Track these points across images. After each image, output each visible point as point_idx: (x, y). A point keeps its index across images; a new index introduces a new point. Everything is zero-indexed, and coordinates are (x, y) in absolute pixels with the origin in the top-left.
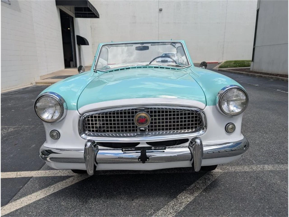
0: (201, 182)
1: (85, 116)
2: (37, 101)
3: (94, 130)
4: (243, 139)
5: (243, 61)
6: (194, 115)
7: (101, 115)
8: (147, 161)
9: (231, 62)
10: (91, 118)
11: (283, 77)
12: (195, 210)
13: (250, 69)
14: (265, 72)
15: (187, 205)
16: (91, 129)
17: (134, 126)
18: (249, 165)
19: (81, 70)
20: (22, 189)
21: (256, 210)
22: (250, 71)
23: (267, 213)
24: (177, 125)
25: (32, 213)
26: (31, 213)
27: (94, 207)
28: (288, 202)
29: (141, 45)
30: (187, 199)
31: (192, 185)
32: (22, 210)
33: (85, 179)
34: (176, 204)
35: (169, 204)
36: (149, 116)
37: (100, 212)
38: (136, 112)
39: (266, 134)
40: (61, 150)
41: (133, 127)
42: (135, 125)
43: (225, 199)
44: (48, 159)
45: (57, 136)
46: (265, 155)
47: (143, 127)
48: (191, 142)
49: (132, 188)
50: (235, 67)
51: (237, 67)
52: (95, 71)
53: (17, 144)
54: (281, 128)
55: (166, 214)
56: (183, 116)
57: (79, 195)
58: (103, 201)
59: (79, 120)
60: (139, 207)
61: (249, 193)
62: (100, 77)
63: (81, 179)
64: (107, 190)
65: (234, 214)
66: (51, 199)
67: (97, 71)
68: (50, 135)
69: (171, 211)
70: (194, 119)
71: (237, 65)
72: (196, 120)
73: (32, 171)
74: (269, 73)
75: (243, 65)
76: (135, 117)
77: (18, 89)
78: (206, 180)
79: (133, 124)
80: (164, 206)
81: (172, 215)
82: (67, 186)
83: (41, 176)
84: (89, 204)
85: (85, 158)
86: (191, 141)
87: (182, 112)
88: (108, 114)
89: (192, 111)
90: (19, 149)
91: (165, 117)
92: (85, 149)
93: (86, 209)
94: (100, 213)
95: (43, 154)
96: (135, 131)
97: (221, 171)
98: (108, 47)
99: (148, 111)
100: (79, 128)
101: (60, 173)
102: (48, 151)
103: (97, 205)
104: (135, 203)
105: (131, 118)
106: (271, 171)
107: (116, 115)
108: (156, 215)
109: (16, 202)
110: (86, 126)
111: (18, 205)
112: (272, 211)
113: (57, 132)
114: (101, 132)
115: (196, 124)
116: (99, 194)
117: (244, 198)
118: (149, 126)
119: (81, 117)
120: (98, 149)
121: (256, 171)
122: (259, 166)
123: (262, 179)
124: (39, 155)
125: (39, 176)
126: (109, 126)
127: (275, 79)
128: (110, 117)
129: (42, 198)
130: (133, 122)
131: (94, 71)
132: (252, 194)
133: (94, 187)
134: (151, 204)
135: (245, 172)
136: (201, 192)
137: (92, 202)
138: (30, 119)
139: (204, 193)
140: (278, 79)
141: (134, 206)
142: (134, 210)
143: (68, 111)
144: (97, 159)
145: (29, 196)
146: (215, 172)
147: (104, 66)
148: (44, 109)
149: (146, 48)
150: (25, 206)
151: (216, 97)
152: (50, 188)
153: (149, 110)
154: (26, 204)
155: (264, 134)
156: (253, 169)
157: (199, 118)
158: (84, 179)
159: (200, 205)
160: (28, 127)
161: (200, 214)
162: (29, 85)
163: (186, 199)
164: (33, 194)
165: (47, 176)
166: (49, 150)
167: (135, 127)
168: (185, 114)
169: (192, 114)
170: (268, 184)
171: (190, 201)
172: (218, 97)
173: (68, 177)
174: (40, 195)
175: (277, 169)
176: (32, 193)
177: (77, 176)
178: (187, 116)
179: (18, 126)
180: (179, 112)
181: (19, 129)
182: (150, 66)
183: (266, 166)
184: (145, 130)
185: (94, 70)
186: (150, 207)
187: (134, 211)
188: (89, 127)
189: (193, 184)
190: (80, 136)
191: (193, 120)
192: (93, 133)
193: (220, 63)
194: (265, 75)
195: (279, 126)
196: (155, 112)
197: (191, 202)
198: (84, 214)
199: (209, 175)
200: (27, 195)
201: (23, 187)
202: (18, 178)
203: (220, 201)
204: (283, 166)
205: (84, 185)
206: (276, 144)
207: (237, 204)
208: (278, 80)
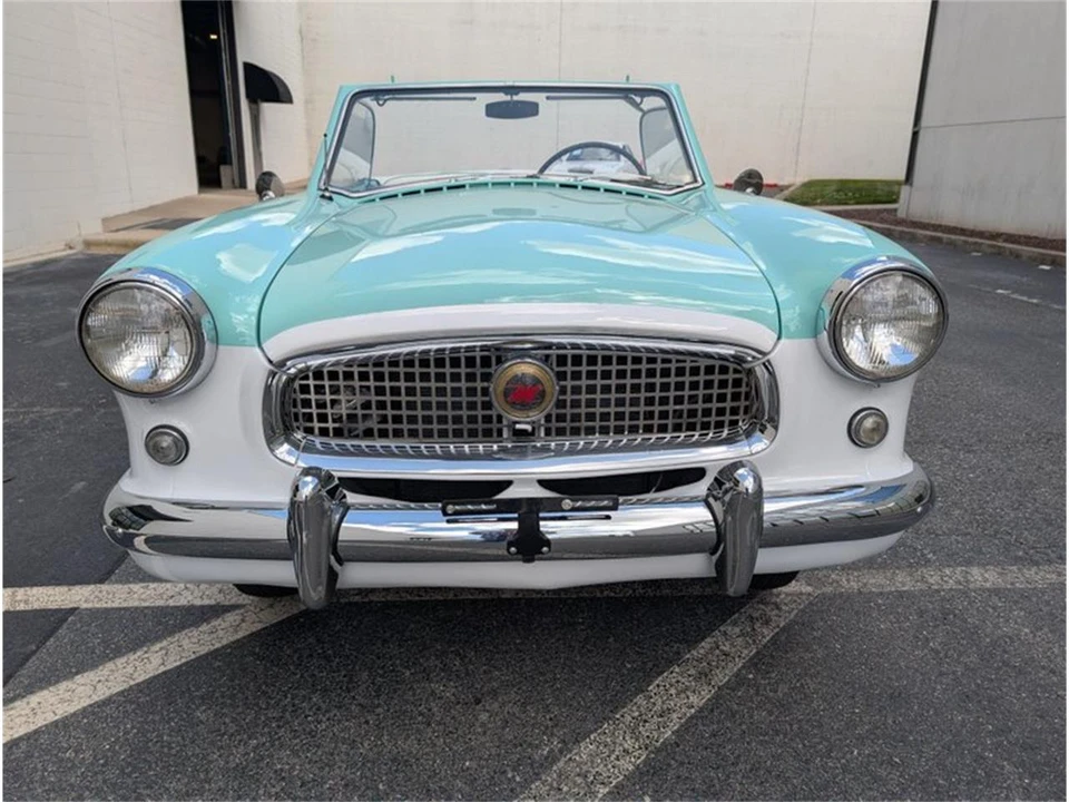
0: (737, 630)
1: (293, 371)
2: (90, 306)
3: (327, 429)
4: (912, 473)
5: (872, 183)
6: (731, 376)
7: (356, 370)
8: (542, 553)
9: (824, 183)
10: (315, 379)
11: (1019, 243)
12: (720, 740)
13: (896, 210)
14: (953, 224)
15: (686, 723)
16: (316, 425)
17: (491, 416)
18: (910, 566)
19: (269, 189)
20: (34, 658)
21: (948, 738)
22: (896, 221)
23: (991, 751)
24: (660, 412)
25: (76, 752)
26: (73, 755)
27: (327, 727)
28: (1065, 709)
29: (508, 98)
30: (688, 698)
31: (703, 644)
32: (36, 740)
33: (288, 618)
34: (644, 717)
35: (618, 716)
36: (552, 374)
37: (352, 748)
38: (499, 361)
39: (969, 452)
40: (190, 505)
41: (488, 419)
42: (493, 413)
43: (832, 698)
44: (139, 542)
45: (174, 449)
46: (970, 530)
47: (528, 420)
48: (718, 482)
49: (473, 653)
50: (839, 204)
51: (846, 204)
52: (327, 194)
53: (14, 478)
54: (1021, 432)
55: (609, 756)
56: (687, 379)
57: (265, 683)
58: (360, 705)
59: (268, 388)
60: (503, 728)
61: (918, 675)
62: (344, 218)
63: (270, 615)
64: (374, 662)
65: (869, 755)
66: (153, 695)
67: (334, 196)
68: (147, 445)
69: (629, 744)
70: (729, 391)
71: (850, 194)
72: (736, 397)
73: (74, 585)
74: (965, 227)
75: (872, 199)
76: (493, 380)
77: (14, 267)
78: (757, 625)
79: (487, 405)
80: (599, 722)
81: (633, 759)
82: (218, 645)
83: (109, 605)
84: (306, 717)
85: (292, 539)
86: (716, 479)
87: (685, 361)
88: (386, 364)
89: (722, 358)
90: (19, 498)
91: (613, 382)
92: (293, 503)
93: (295, 737)
94: (352, 752)
95: (117, 522)
96: (495, 434)
97: (809, 589)
98: (377, 100)
99: (547, 357)
100: (265, 420)
101: (185, 593)
102: (140, 511)
103: (339, 721)
104: (487, 714)
105: (479, 385)
106: (996, 592)
107: (417, 370)
108: (570, 759)
109: (12, 709)
110: (295, 410)
111: (17, 720)
112: (1010, 742)
113: (175, 434)
114: (357, 436)
115: (734, 411)
116: (345, 676)
117: (900, 694)
118: (548, 418)
119: (273, 374)
120: (345, 503)
121: (938, 591)
122: (948, 572)
123: (965, 621)
124: (102, 526)
125: (105, 605)
126: (390, 412)
127: (989, 250)
128: (394, 377)
129: (119, 694)
130: (487, 399)
131: (321, 193)
132: (930, 680)
133: (323, 648)
134: (548, 717)
135: (901, 595)
136: (739, 670)
137: (319, 709)
138: (63, 381)
139: (751, 673)
140: (1000, 252)
141: (483, 725)
142: (483, 739)
143: (221, 347)
144: (339, 544)
145: (63, 685)
146: (787, 595)
147: (356, 179)
148: (119, 338)
149: (531, 110)
150: (46, 726)
151: (820, 308)
152: (146, 652)
153: (554, 352)
154: (51, 718)
155: (962, 452)
156: (926, 582)
157: (747, 385)
158: (285, 616)
159: (738, 722)
160: (54, 414)
161: (739, 756)
162: (56, 251)
163: (683, 695)
164: (79, 676)
165: (136, 604)
166: (141, 506)
167: (495, 418)
168: (695, 371)
169: (724, 370)
170: (988, 640)
171: (701, 704)
172: (826, 308)
173: (217, 611)
174: (107, 680)
175: (1017, 585)
176: (77, 673)
177: (256, 607)
178: (702, 378)
179: (18, 407)
180: (669, 361)
181: (22, 421)
182: (543, 179)
183: (975, 571)
184: (533, 433)
185: (319, 189)
186: (547, 728)
187: (483, 744)
188: (309, 417)
189: (708, 640)
190: (272, 451)
191: (725, 395)
192: (325, 440)
193: (787, 187)
194: (953, 237)
195: (1013, 423)
196: (577, 360)
197: (701, 710)
198: (288, 756)
199: (766, 604)
200: (57, 682)
201: (38, 648)
202: (19, 611)
203: (815, 705)
204: (1036, 573)
205: (284, 642)
206: (1007, 490)
207: (877, 717)
208: (999, 254)
